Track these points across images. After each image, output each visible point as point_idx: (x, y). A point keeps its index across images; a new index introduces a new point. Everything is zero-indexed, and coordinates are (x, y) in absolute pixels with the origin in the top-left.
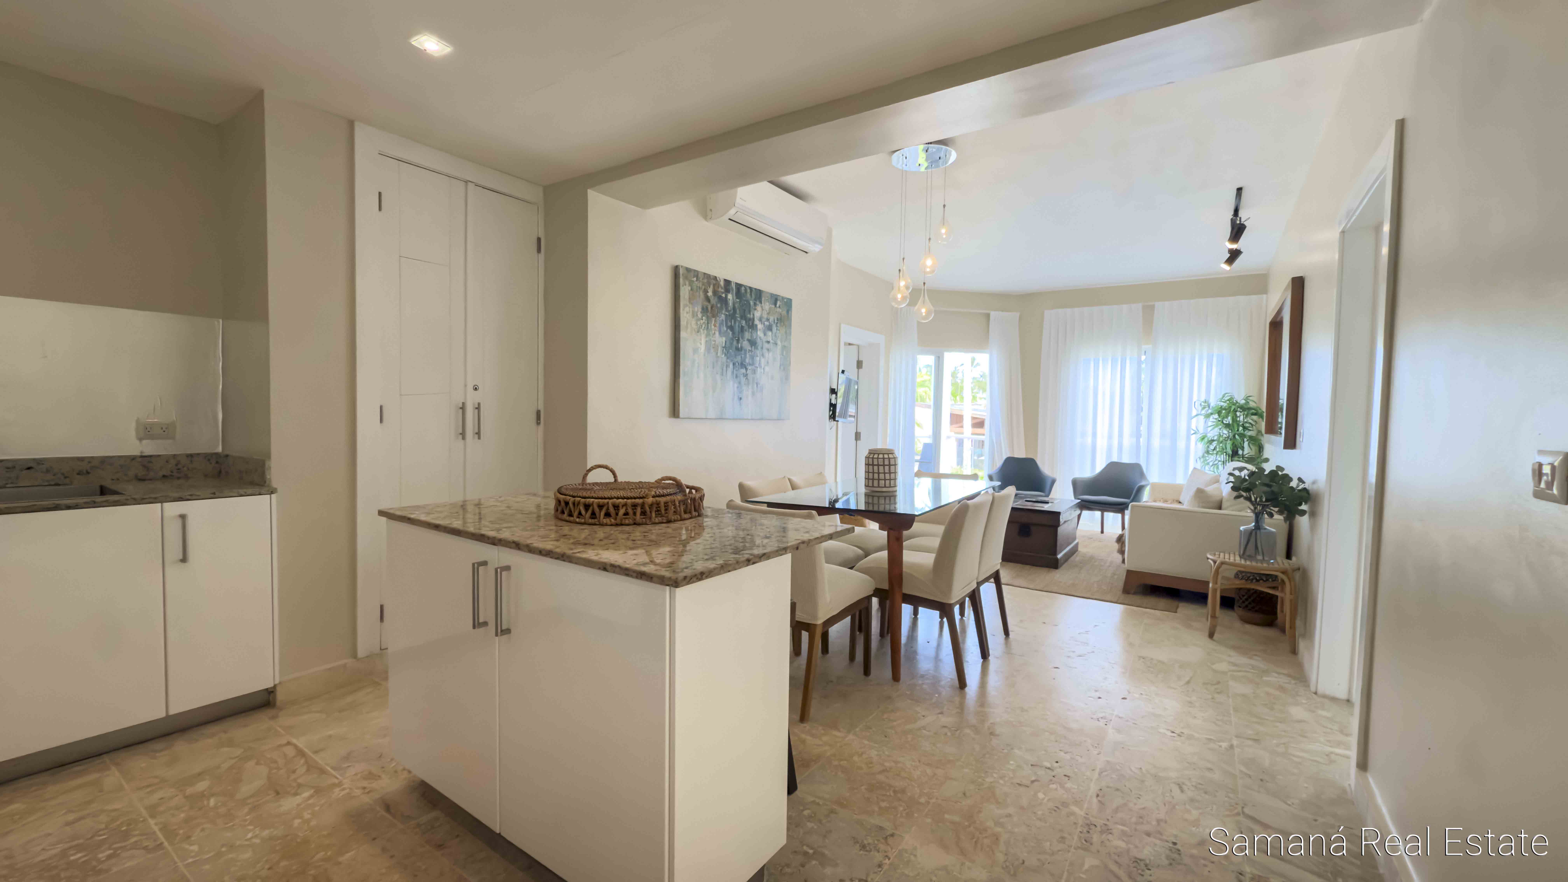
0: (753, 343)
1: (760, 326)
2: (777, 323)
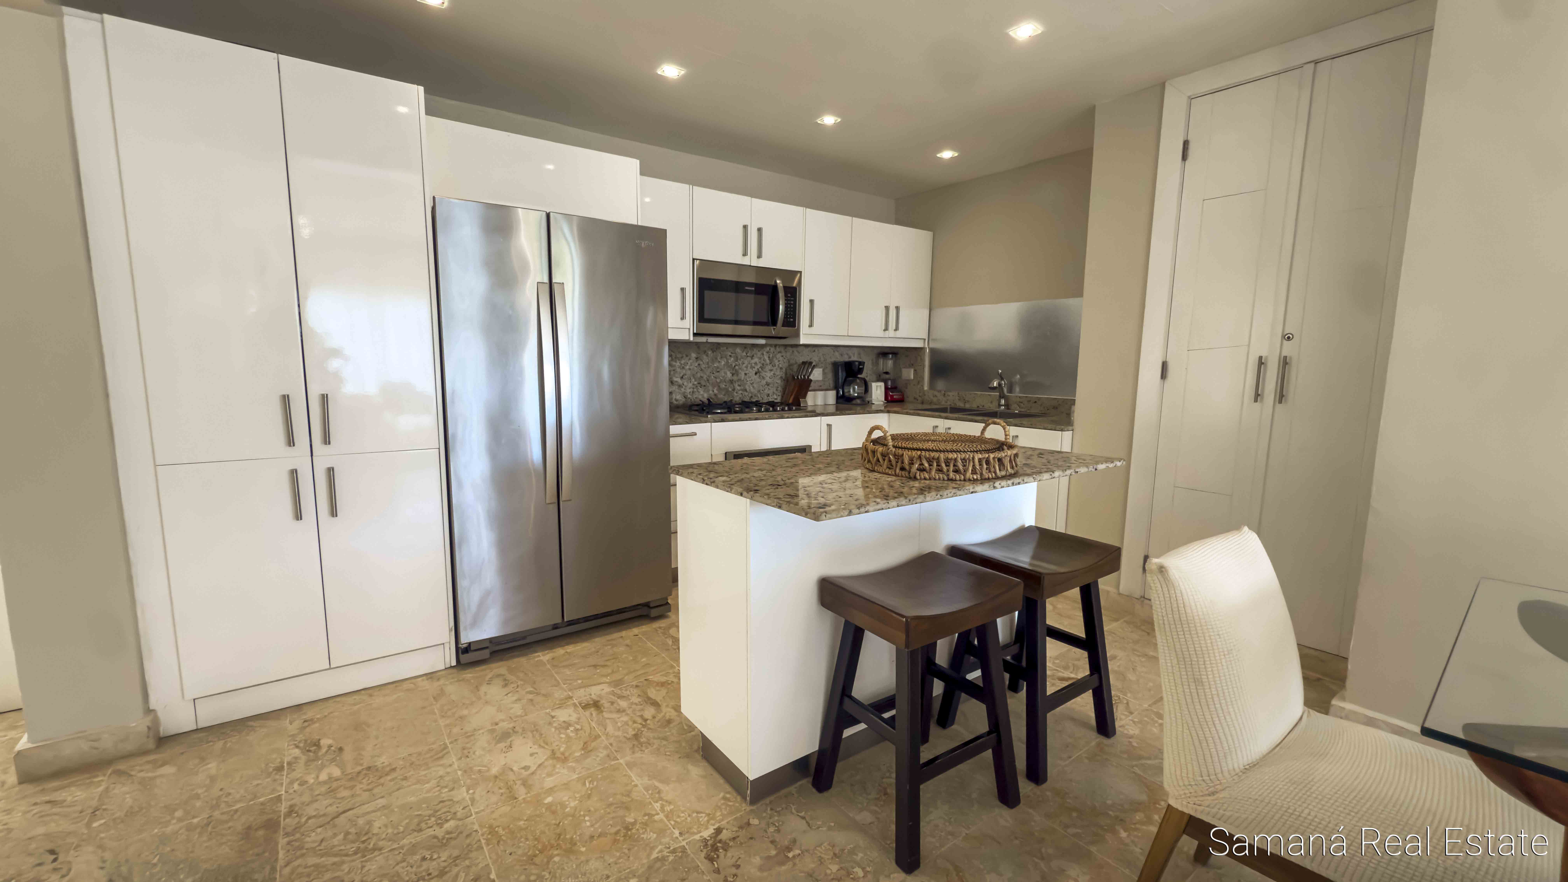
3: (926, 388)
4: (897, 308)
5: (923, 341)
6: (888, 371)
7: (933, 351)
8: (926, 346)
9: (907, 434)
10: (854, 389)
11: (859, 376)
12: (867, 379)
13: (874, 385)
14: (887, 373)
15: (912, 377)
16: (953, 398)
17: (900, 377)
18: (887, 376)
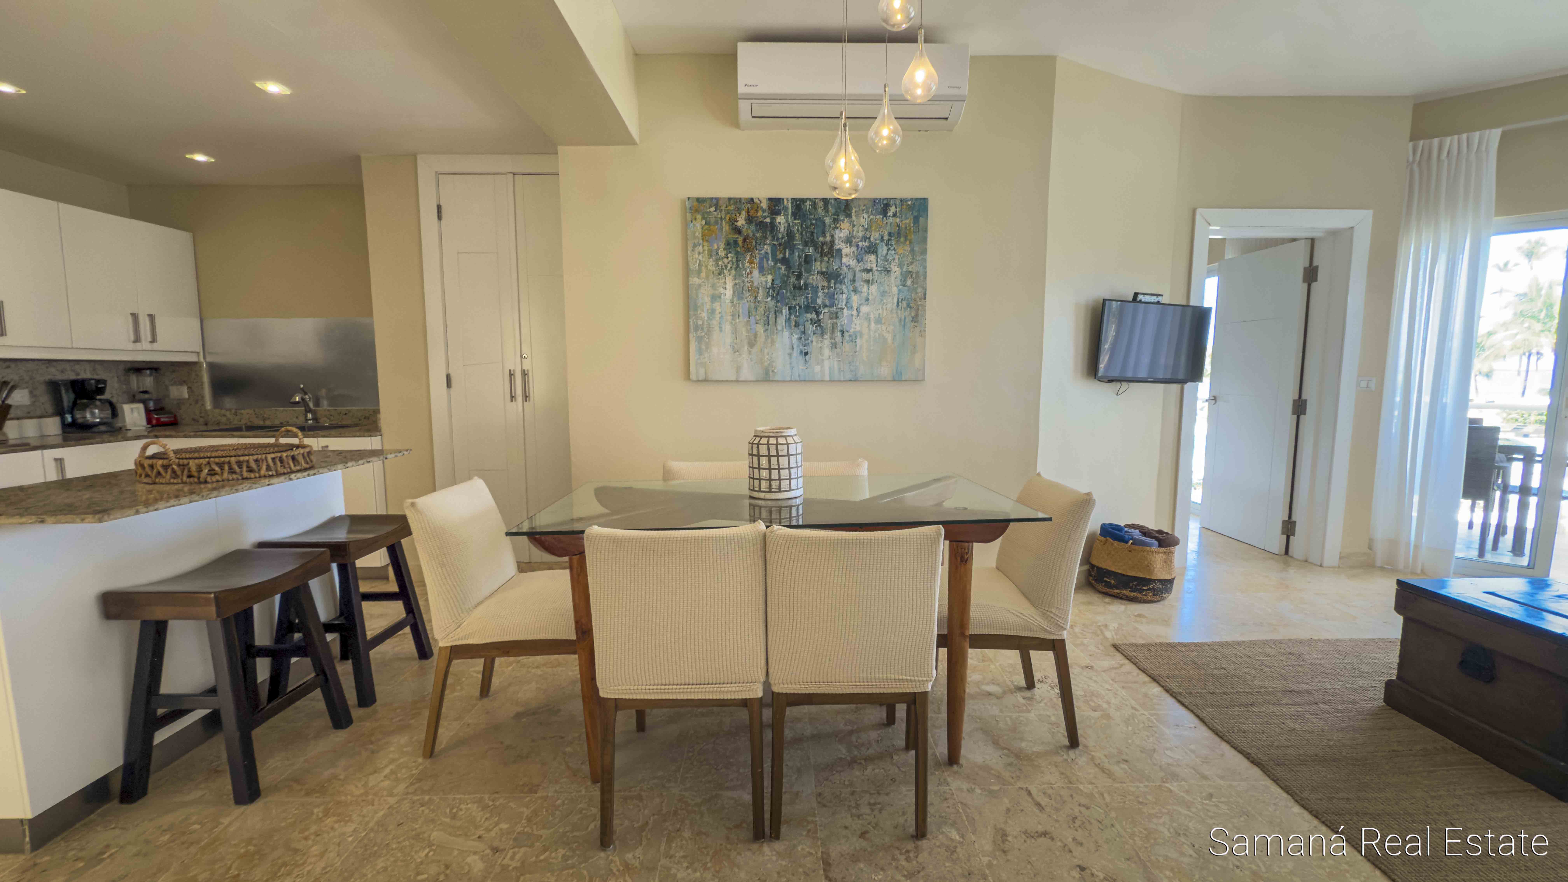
0: (832, 277)
1: (846, 250)
2: (889, 240)
3: (209, 406)
4: (151, 317)
5: (196, 354)
6: (148, 390)
7: (212, 366)
8: (202, 360)
9: (191, 448)
10: (93, 414)
11: (98, 397)
12: (114, 400)
13: (127, 408)
14: (145, 392)
15: (186, 396)
16: (247, 415)
17: (168, 396)
18: (146, 396)
